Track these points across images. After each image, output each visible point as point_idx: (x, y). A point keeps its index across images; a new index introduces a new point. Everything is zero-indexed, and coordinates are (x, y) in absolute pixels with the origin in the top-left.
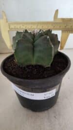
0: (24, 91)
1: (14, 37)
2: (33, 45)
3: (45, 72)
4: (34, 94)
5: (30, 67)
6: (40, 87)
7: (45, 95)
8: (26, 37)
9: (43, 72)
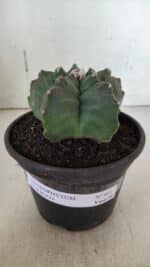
0: (56, 192)
1: (33, 82)
2: (79, 100)
3: (100, 153)
4: (77, 196)
5: (69, 143)
6: (89, 183)
7: (97, 197)
8: (66, 84)
9: (97, 153)
